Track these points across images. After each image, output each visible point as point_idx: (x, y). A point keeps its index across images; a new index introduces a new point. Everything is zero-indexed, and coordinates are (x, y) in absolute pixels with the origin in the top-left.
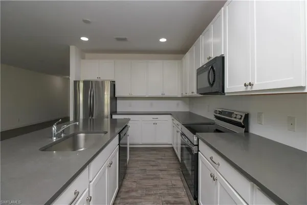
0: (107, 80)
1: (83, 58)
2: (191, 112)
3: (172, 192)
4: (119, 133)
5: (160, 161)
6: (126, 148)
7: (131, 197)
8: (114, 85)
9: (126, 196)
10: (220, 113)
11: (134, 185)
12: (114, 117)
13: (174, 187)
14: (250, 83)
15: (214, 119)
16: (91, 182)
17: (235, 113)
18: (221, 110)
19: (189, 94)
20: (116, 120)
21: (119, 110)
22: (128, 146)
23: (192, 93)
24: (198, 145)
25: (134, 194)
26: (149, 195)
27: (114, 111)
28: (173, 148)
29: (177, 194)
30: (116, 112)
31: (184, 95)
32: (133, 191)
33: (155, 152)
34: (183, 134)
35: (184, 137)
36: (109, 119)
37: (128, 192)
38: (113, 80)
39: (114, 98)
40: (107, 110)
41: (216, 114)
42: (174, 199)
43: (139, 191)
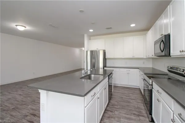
0: (101, 50)
1: (90, 39)
2: (154, 67)
3: (137, 110)
4: (109, 76)
5: (131, 95)
6: (112, 85)
7: (114, 108)
8: (105, 52)
9: (112, 107)
10: (171, 68)
11: (116, 103)
12: (105, 68)
13: (138, 108)
14: (183, 50)
15: (168, 72)
16: (98, 92)
17: (180, 68)
18: (171, 66)
19: (151, 56)
20: (106, 70)
21: (107, 65)
22: (113, 85)
23: (152, 55)
24: (152, 85)
25: (116, 106)
26: (124, 109)
27: (105, 66)
28: (140, 89)
29: (141, 112)
30: (106, 66)
31: (148, 57)
32: (115, 105)
33: (128, 90)
34: (144, 80)
35: (145, 81)
36: (102, 70)
37: (113, 105)
38: (104, 49)
39: (105, 59)
40: (101, 65)
41: (168, 69)
42: (138, 113)
43: (119, 106)
